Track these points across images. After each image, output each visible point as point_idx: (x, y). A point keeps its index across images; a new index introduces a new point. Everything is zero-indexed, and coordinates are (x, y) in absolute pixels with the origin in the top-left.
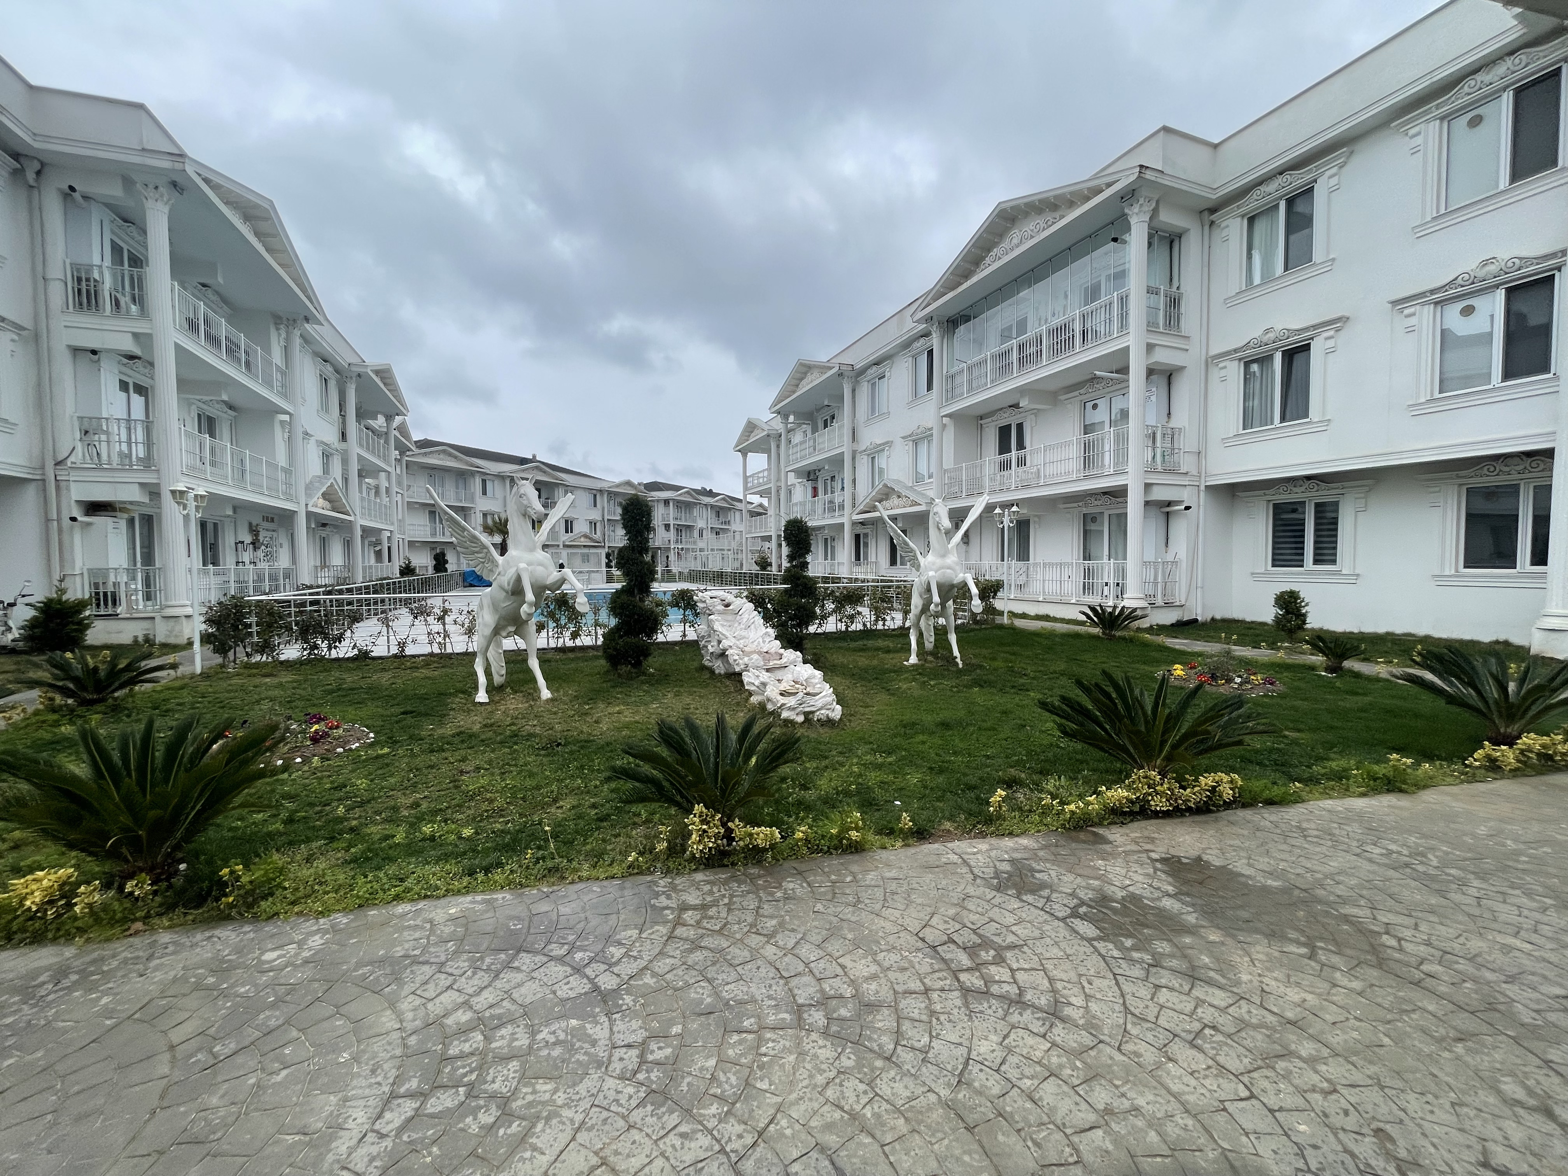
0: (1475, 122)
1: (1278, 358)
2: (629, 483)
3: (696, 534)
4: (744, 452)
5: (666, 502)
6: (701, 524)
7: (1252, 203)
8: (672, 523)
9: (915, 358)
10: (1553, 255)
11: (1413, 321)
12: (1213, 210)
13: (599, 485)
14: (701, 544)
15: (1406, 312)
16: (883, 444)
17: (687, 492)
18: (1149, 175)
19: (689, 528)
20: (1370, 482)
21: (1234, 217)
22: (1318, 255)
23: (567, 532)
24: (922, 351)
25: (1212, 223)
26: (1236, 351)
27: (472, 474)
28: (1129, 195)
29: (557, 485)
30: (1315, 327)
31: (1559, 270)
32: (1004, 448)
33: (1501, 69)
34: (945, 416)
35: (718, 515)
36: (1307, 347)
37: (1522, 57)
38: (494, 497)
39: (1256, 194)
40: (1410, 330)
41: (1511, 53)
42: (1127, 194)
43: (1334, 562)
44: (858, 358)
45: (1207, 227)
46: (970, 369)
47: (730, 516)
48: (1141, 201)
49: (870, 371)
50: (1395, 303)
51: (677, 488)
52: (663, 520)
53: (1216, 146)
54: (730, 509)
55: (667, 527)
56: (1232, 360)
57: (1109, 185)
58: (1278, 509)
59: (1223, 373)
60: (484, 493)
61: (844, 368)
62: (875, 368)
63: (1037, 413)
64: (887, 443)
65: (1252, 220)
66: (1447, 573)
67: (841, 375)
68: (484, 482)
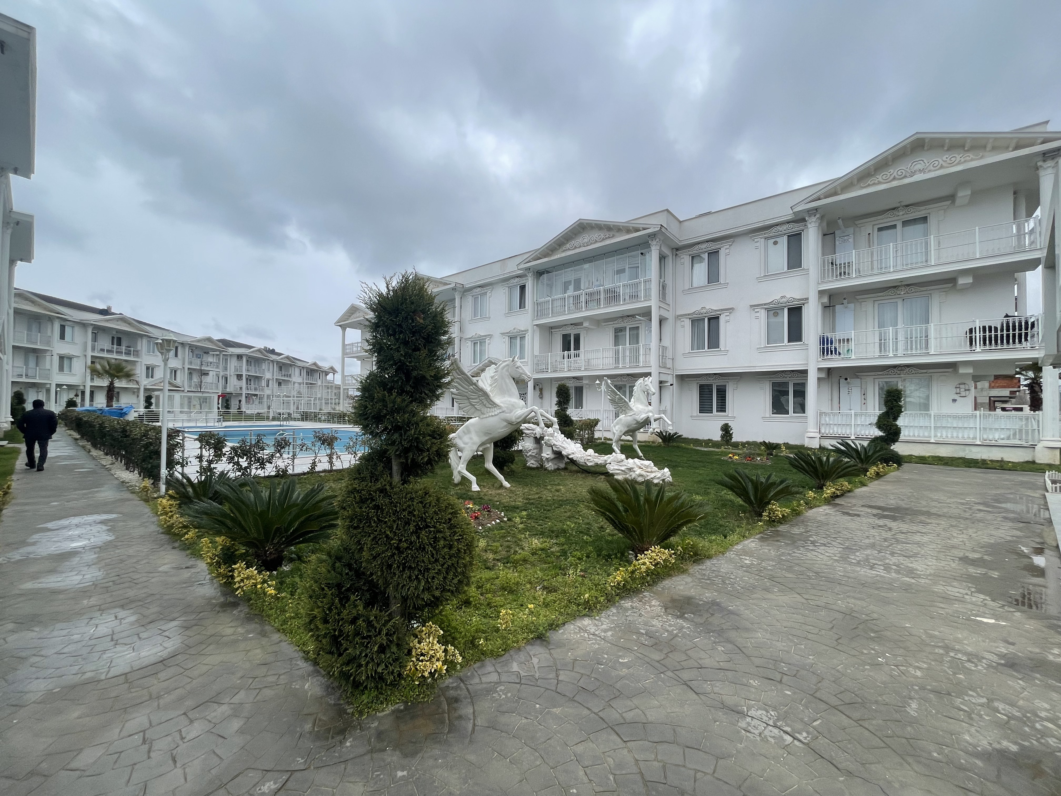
0: (775, 243)
1: (706, 320)
2: (209, 340)
3: (264, 383)
4: (344, 327)
5: (239, 357)
6: (268, 375)
7: (694, 251)
8: (244, 373)
9: (510, 288)
10: (802, 299)
11: (758, 314)
12: (677, 249)
13: (181, 340)
14: (267, 392)
15: (756, 310)
16: (486, 336)
17: (257, 351)
18: (663, 230)
19: (258, 378)
20: (739, 377)
21: (686, 255)
22: (722, 280)
23: (147, 377)
24: (516, 286)
25: (676, 254)
26: (689, 314)
27: (50, 319)
28: (653, 236)
29: (141, 336)
30: (722, 310)
31: (804, 304)
32: (566, 347)
33: (785, 227)
34: (537, 325)
35: (280, 368)
36: (718, 318)
37: (791, 225)
38: (73, 342)
39: (697, 247)
40: (757, 318)
41: (788, 223)
42: (652, 235)
43: (725, 411)
44: (468, 281)
45: (674, 256)
46: (553, 300)
47: (291, 371)
48: (657, 240)
49: (475, 290)
50: (751, 306)
51: (250, 347)
52: (236, 370)
53: (680, 222)
54: (291, 365)
55: (239, 377)
56: (687, 318)
57: (644, 229)
58: (702, 387)
59: (683, 323)
60: (62, 337)
61: (458, 285)
62: (479, 289)
63: (587, 329)
64: (489, 335)
65: (693, 257)
66: (767, 416)
67: (454, 289)
68: (63, 328)
